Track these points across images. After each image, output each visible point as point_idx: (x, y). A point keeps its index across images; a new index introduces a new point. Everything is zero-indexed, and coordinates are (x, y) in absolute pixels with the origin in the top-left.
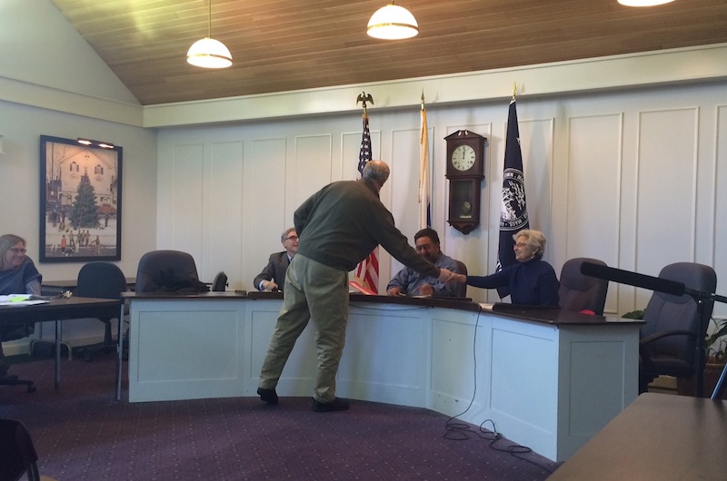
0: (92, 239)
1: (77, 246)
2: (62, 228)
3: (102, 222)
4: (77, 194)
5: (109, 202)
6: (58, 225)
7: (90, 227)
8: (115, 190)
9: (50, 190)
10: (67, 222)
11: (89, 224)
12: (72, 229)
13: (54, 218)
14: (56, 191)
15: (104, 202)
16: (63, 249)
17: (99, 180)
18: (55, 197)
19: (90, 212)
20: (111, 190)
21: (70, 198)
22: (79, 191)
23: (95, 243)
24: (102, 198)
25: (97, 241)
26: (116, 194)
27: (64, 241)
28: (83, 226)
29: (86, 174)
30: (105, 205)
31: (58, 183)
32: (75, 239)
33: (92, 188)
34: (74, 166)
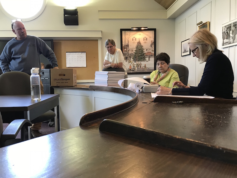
1: (136, 68)
3: (147, 59)
4: (136, 49)
5: (150, 51)
6: (128, 61)
7: (142, 61)
8: (153, 46)
9: (124, 48)
10: (132, 59)
11: (141, 60)
12: (134, 62)
14: (127, 49)
15: (148, 51)
16: (130, 70)
17: (145, 43)
18: (126, 51)
19: (141, 55)
20: (151, 46)
21: (133, 51)
22: (136, 48)
23: (144, 67)
24: (147, 50)
25: (145, 66)
26: (153, 48)
27: (130, 67)
29: (139, 41)
30: (148, 52)
31: (128, 46)
32: (135, 66)
33: (142, 46)
34: (134, 39)
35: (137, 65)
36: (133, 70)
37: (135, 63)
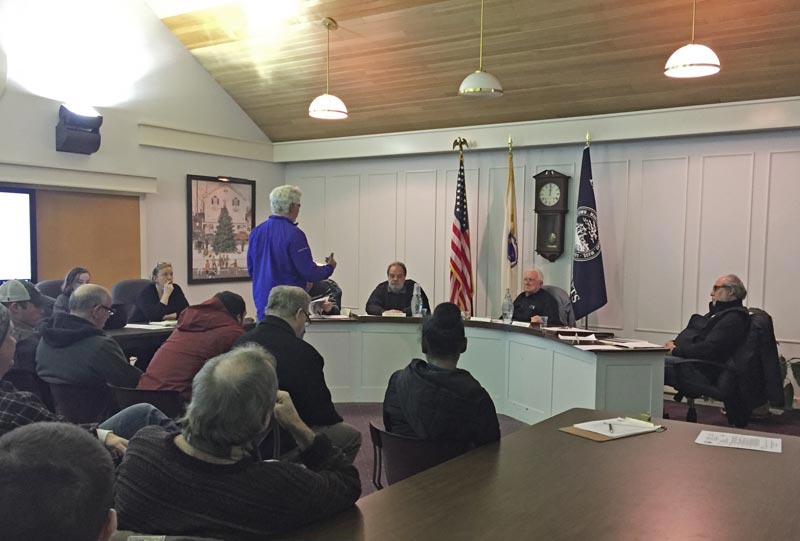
0: (231, 262)
1: (219, 268)
2: (206, 254)
3: (239, 247)
4: (218, 224)
5: (245, 230)
6: (203, 251)
7: (229, 252)
8: (250, 219)
9: (196, 221)
10: (210, 248)
11: (228, 249)
12: (214, 254)
13: (199, 245)
14: (200, 223)
15: (241, 230)
16: (207, 272)
17: (236, 211)
18: (199, 227)
19: (229, 239)
20: (246, 219)
21: (212, 228)
22: (219, 222)
23: (233, 266)
24: (239, 227)
25: (235, 264)
26: (250, 223)
27: (207, 265)
28: (223, 252)
29: (225, 206)
30: (241, 233)
31: (202, 215)
32: (217, 263)
33: (230, 219)
34: (215, 200)
35: (221, 260)
36: (213, 274)
37: (217, 257)
